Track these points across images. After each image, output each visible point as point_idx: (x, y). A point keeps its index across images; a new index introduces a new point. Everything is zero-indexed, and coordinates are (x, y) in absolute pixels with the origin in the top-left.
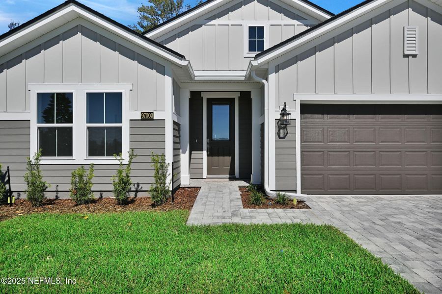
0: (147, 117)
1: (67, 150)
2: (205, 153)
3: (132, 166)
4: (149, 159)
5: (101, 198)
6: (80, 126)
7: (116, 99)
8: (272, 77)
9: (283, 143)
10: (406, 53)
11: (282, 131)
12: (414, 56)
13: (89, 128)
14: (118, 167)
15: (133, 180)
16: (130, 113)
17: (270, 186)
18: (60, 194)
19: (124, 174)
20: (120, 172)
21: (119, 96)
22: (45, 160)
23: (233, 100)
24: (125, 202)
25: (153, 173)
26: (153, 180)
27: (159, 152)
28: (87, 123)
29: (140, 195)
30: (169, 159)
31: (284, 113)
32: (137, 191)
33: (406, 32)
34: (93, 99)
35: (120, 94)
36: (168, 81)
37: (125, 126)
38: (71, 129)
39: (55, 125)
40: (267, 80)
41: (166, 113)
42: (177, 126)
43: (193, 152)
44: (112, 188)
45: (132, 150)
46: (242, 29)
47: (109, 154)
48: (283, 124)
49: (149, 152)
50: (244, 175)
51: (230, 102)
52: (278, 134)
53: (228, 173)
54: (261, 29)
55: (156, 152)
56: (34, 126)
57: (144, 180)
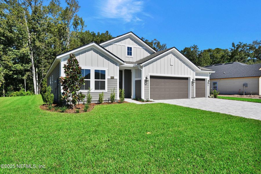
0: (112, 78)
9: (146, 86)
10: (171, 64)
13: (95, 81)
16: (107, 77)
17: (143, 98)
28: (95, 79)
31: (146, 78)
33: (171, 59)
35: (105, 71)
36: (118, 67)
37: (106, 80)
38: (90, 81)
40: (142, 69)
41: (118, 77)
45: (108, 88)
46: (125, 47)
47: (101, 89)
48: (146, 81)
52: (145, 84)
54: (131, 48)
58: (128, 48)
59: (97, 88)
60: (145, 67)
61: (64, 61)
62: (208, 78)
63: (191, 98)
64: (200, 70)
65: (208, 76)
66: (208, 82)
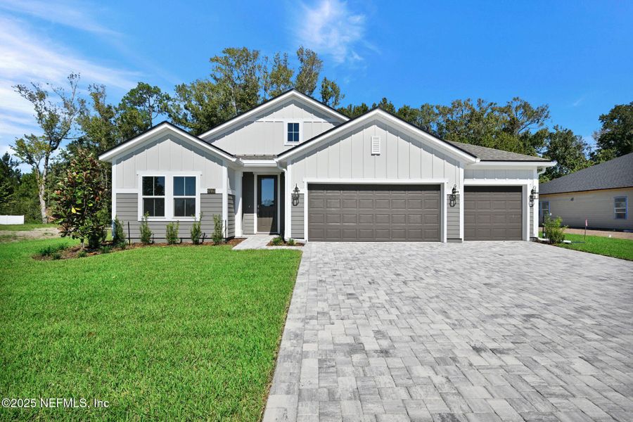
0: (211, 192)
1: (161, 212)
2: (255, 215)
3: (202, 222)
4: (212, 218)
5: (181, 242)
6: (169, 198)
7: (192, 181)
8: (289, 167)
9: (296, 209)
10: (373, 153)
11: (295, 201)
12: (378, 155)
13: (175, 199)
14: (193, 223)
15: (203, 231)
16: (200, 189)
17: (288, 236)
18: (155, 240)
19: (197, 227)
20: (195, 225)
21: (194, 179)
22: (151, 219)
23: (277, 176)
24: (196, 243)
25: (213, 227)
26: (214, 231)
27: (217, 214)
28: (174, 195)
29: (205, 241)
30: (225, 217)
31: (296, 189)
32: (203, 238)
33: (373, 140)
34: (178, 181)
35: (195, 178)
36: (225, 169)
37: (198, 198)
38: (163, 199)
39: (154, 197)
40: (286, 169)
41: (223, 189)
42: (232, 198)
43: (245, 214)
44: (189, 236)
45: (202, 212)
46: (283, 125)
47: (188, 215)
48: (296, 197)
49: (211, 214)
50: (273, 232)
51: (275, 177)
52: (293, 203)
53: (270, 229)
54: (297, 125)
55: (215, 214)
56: (141, 197)
57: (208, 231)
58: (290, 125)
59: (178, 212)
60: (292, 164)
61: (117, 164)
62: (532, 184)
63: (445, 240)
64: (478, 160)
65: (532, 178)
66: (531, 197)
